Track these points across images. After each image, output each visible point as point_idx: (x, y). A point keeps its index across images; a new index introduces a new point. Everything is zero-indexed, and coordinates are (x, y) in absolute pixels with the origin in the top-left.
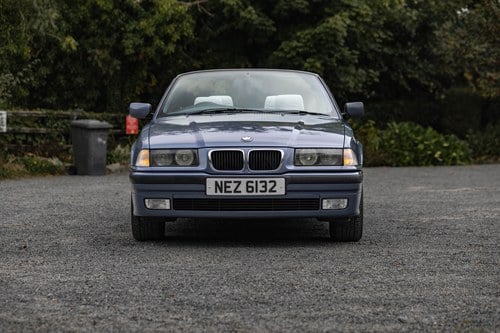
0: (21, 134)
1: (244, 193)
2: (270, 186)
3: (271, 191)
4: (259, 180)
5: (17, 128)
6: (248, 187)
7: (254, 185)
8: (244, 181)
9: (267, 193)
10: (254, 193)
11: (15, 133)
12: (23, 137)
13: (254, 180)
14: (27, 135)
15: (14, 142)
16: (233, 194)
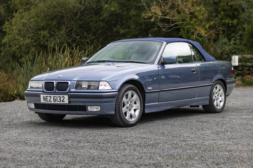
0: (247, 66)
1: (53, 102)
2: (62, 99)
3: (62, 101)
4: (58, 96)
5: (244, 64)
6: (54, 99)
7: (56, 98)
8: (52, 96)
9: (61, 102)
10: (56, 102)
11: (243, 66)
12: (248, 68)
13: (56, 96)
14: (250, 67)
15: (242, 70)
16: (49, 102)
